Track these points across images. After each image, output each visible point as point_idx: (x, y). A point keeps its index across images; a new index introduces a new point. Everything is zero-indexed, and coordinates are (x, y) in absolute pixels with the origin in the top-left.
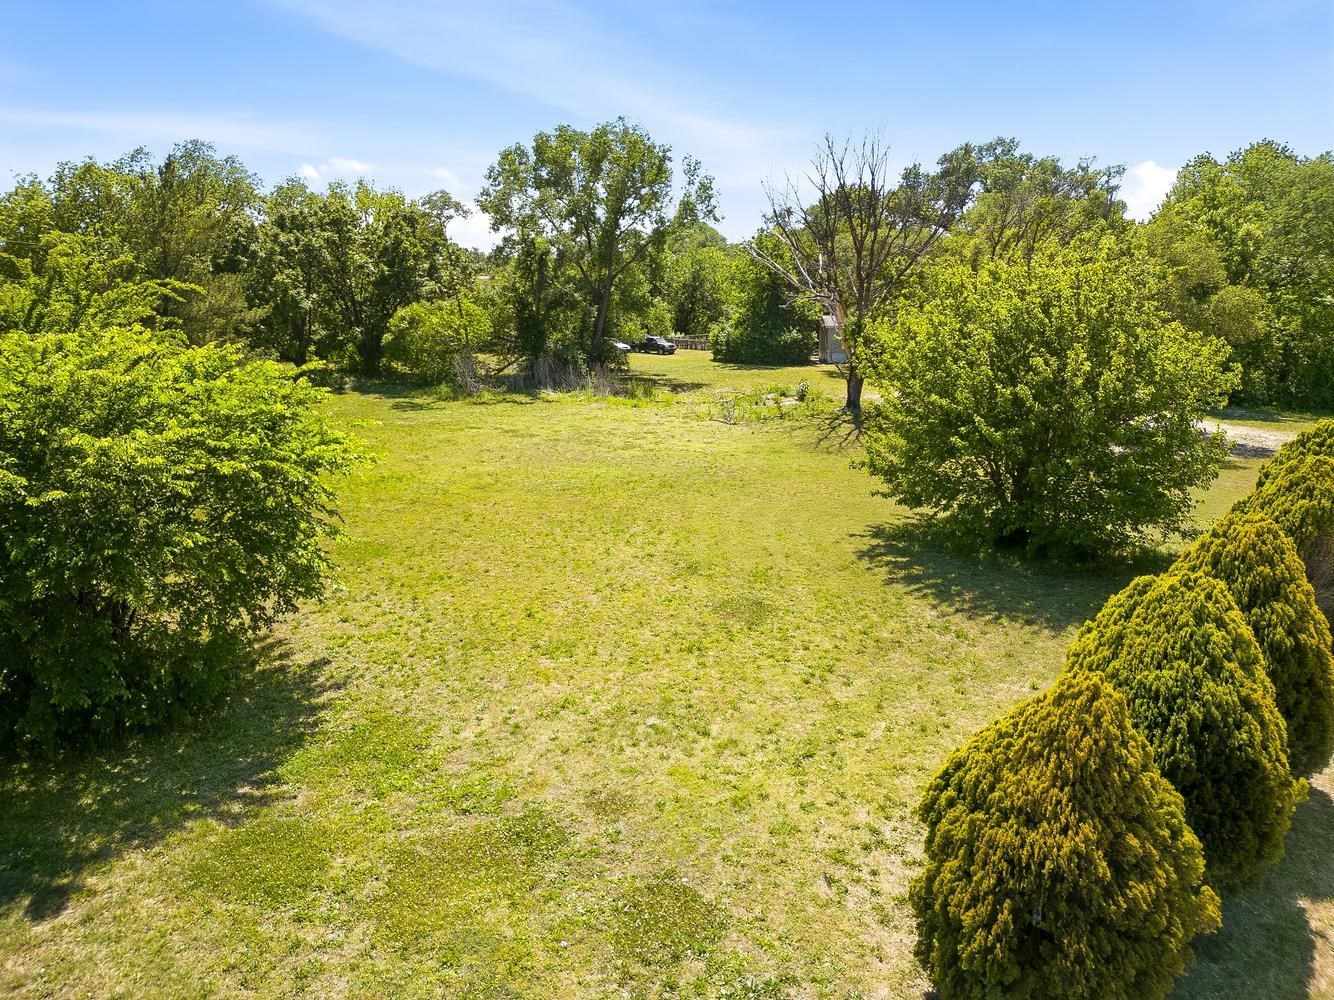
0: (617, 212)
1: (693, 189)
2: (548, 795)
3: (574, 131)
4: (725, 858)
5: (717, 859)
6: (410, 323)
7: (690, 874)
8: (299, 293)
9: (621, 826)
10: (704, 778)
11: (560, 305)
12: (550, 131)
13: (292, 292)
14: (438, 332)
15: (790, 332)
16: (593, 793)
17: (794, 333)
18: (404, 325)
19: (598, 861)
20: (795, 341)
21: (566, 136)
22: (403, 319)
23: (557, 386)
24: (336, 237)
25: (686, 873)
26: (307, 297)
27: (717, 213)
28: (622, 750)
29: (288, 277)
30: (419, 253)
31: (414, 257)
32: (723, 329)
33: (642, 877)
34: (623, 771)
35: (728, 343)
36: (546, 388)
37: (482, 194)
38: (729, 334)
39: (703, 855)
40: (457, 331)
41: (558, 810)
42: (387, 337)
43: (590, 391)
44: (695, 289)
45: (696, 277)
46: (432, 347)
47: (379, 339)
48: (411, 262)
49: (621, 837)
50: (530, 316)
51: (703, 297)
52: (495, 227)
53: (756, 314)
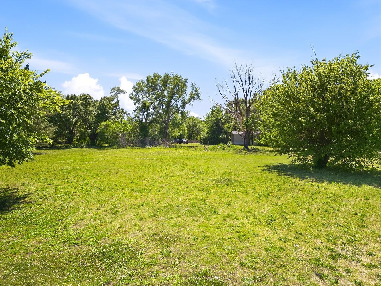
0: (171, 98)
1: (194, 91)
2: (128, 236)
3: (159, 75)
4: (242, 264)
5: (236, 265)
6: (105, 126)
7: (220, 274)
8: (71, 117)
9: (171, 249)
10: (218, 228)
11: (153, 122)
12: (152, 74)
13: (69, 116)
14: (114, 130)
15: (223, 135)
16: (155, 234)
17: (224, 135)
18: (104, 127)
19: (156, 268)
20: (224, 138)
21: (157, 76)
22: (104, 125)
23: (151, 145)
24: (84, 102)
25: (218, 273)
26: (74, 119)
27: (200, 97)
28: (171, 218)
29: (68, 112)
30: (110, 107)
31: (108, 108)
32: (202, 135)
33: (186, 276)
34: (172, 226)
35: (204, 139)
36: (148, 146)
37: (131, 94)
38: (204, 137)
39: (226, 263)
40: (120, 129)
41: (133, 242)
42: (98, 131)
43: (162, 146)
44: (194, 127)
45: (194, 124)
46: (112, 135)
47: (96, 131)
48: (108, 109)
49: (171, 254)
50: (144, 126)
51: (196, 130)
52: (135, 104)
53: (212, 130)
